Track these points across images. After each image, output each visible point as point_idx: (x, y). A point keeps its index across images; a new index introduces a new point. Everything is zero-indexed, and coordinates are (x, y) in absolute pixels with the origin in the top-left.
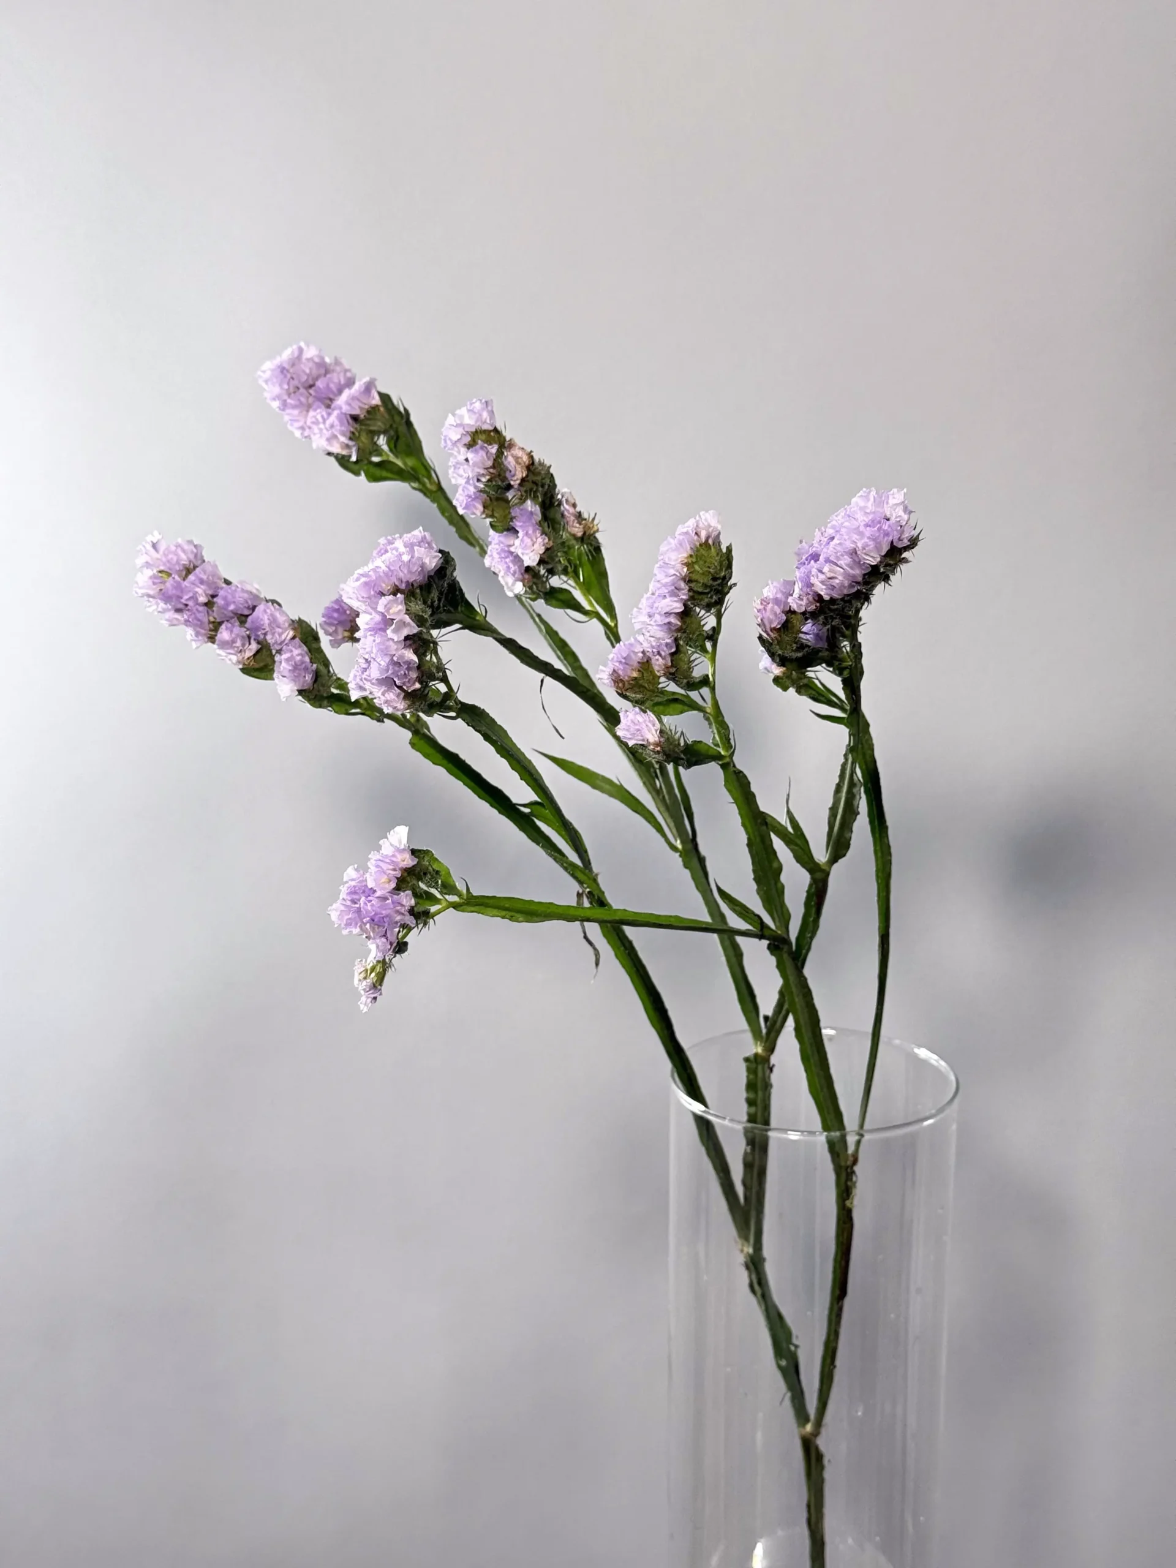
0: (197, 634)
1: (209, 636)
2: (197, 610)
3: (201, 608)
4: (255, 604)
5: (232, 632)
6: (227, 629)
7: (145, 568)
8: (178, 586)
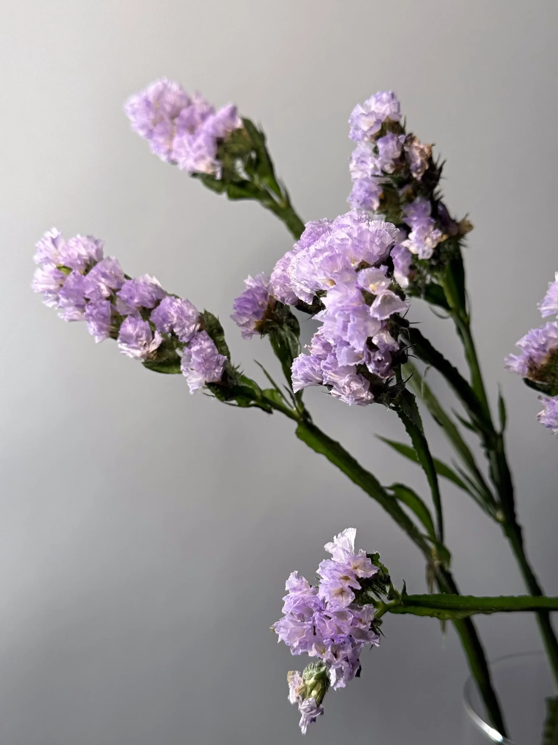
0: (100, 329)
1: (111, 330)
2: (101, 304)
3: (105, 302)
4: (159, 298)
5: (136, 325)
6: (130, 322)
7: (45, 264)
8: (79, 281)
